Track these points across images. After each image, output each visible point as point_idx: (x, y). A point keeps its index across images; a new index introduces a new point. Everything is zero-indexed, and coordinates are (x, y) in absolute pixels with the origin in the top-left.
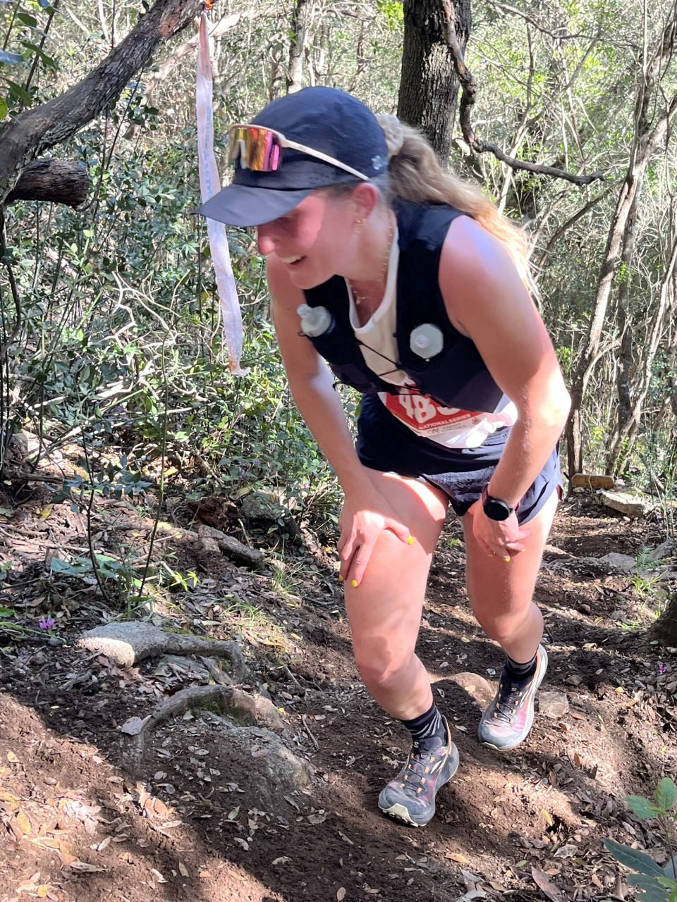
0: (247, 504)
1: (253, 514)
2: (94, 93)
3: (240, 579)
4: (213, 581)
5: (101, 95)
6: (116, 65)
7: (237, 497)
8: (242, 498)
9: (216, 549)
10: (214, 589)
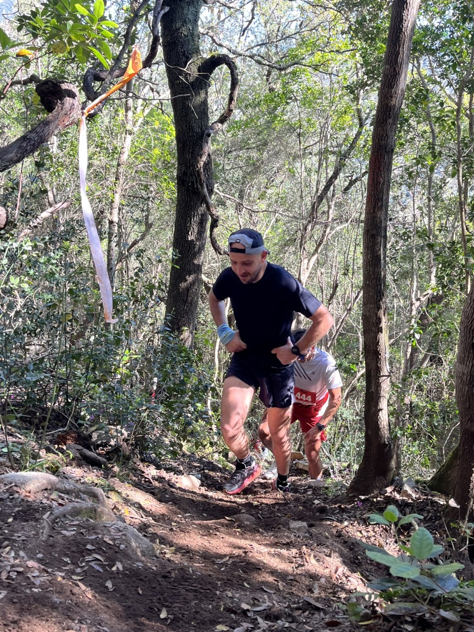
0: (95, 436)
2: (20, 147)
3: (95, 471)
6: (33, 135)
7: (88, 433)
8: (92, 433)
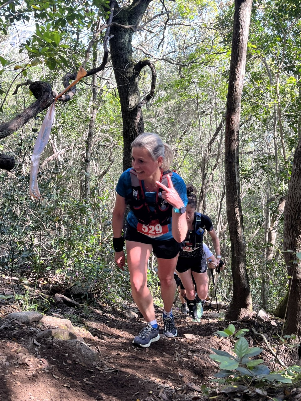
0: (73, 289)
1: (76, 293)
3: (71, 310)
4: (60, 310)
5: (19, 122)
7: (70, 287)
8: (72, 287)
9: (62, 301)
10: (61, 312)
